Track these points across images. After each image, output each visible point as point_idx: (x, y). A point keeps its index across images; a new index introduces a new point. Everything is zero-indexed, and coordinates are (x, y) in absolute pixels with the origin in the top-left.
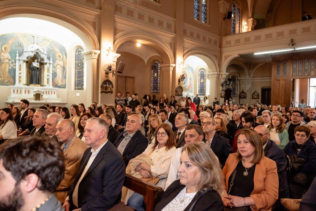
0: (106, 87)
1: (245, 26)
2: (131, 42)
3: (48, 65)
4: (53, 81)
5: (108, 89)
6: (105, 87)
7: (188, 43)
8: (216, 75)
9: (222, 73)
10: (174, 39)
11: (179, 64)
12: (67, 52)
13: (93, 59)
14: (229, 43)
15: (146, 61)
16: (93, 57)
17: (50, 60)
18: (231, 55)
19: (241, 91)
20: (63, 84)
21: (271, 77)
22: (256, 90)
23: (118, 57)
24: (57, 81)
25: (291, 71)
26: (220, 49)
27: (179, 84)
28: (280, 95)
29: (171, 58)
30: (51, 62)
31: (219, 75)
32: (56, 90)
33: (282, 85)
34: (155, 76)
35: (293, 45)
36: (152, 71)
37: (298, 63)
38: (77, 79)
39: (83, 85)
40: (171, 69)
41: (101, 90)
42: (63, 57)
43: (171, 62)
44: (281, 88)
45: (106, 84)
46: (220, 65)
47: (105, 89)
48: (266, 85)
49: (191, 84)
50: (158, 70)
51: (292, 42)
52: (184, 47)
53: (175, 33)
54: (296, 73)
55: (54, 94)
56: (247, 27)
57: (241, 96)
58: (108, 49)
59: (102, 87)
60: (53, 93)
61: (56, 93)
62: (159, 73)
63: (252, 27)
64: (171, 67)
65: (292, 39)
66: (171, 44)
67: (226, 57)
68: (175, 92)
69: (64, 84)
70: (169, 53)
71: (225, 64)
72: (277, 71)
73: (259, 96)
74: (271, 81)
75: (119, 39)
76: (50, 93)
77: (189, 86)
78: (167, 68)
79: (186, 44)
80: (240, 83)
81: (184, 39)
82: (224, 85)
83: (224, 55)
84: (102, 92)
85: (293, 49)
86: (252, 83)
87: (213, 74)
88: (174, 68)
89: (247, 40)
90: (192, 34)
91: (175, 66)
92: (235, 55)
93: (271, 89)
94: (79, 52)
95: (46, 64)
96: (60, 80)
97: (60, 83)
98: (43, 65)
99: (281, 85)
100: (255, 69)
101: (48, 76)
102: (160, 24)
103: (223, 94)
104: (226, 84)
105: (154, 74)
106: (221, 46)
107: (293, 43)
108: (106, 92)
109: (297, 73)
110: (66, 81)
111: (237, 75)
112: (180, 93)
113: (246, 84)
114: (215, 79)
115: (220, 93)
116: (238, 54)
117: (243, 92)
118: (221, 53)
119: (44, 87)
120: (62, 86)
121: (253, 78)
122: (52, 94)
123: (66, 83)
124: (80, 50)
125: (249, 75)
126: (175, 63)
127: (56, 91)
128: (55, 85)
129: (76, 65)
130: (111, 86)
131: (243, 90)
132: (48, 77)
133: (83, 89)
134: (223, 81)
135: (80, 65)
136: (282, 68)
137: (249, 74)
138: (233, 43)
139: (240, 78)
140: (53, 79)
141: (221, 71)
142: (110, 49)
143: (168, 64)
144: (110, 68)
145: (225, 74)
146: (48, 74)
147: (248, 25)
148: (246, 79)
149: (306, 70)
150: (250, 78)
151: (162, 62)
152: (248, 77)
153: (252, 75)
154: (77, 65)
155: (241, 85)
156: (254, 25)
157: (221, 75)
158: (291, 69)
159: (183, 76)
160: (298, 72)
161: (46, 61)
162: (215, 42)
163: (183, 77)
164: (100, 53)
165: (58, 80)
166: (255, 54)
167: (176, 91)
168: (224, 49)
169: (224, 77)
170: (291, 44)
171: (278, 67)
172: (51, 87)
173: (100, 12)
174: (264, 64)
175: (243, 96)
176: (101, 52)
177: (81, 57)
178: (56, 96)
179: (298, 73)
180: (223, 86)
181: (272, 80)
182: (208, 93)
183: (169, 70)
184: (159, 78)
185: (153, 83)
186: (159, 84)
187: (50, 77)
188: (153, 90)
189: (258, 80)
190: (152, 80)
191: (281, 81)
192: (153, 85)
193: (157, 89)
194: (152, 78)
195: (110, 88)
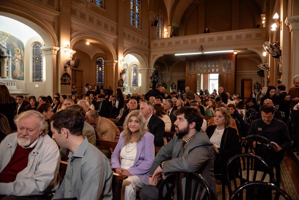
0: (65, 79)
1: (166, 33)
2: (82, 41)
3: (7, 58)
4: (12, 73)
5: (67, 81)
7: (127, 44)
8: (146, 70)
9: (150, 69)
10: (117, 40)
11: (121, 61)
12: (25, 47)
13: (53, 55)
14: (156, 45)
15: (92, 57)
16: (53, 53)
17: (9, 54)
18: (158, 55)
19: (163, 83)
20: (21, 76)
21: (185, 72)
22: (173, 82)
23: (74, 54)
24: (16, 74)
25: (199, 68)
26: (149, 49)
27: (121, 77)
29: (114, 55)
30: (10, 55)
31: (148, 70)
32: (15, 81)
34: (100, 70)
35: (202, 50)
36: (97, 66)
37: (203, 62)
38: (35, 72)
39: (41, 77)
40: (115, 64)
41: (61, 81)
42: (21, 52)
43: (114, 59)
44: (192, 81)
45: (65, 77)
46: (149, 62)
47: (64, 81)
48: (181, 78)
49: (126, 77)
50: (102, 65)
51: (201, 47)
52: (124, 47)
53: (117, 34)
55: (14, 85)
56: (167, 33)
58: (67, 46)
59: (62, 79)
60: (13, 85)
61: (16, 84)
62: (103, 68)
63: (171, 33)
64: (114, 63)
65: (201, 45)
66: (114, 44)
67: (154, 56)
68: (117, 84)
70: (113, 51)
71: (153, 61)
72: (190, 68)
74: (185, 76)
75: (74, 38)
76: (10, 84)
78: (111, 64)
79: (125, 44)
80: (162, 76)
81: (124, 41)
82: (152, 78)
83: (152, 54)
84: (61, 84)
85: (202, 53)
86: (171, 76)
87: (144, 69)
88: (117, 64)
89: (170, 44)
90: (129, 37)
91: (118, 63)
92: (161, 55)
93: (185, 81)
94: (36, 47)
95: (6, 57)
96: (19, 73)
97: (19, 75)
98: (3, 58)
99: (192, 78)
100: (173, 66)
101: (7, 68)
102: (106, 26)
103: (151, 85)
104: (154, 77)
105: (99, 68)
106: (149, 47)
107: (202, 49)
108: (65, 84)
109: (203, 70)
110: (24, 73)
111: (159, 69)
112: (121, 85)
113: (167, 77)
114: (146, 73)
115: (150, 84)
116: (163, 55)
118: (150, 52)
119: (5, 79)
120: (21, 78)
121: (171, 73)
122: (12, 85)
123: (24, 76)
124: (37, 45)
125: (169, 71)
126: (117, 59)
128: (14, 77)
129: (33, 59)
130: (69, 79)
131: (164, 82)
132: (8, 70)
133: (42, 81)
134: (151, 75)
135: (37, 59)
136: (193, 66)
137: (169, 70)
138: (159, 45)
139: (162, 73)
141: (150, 67)
142: (68, 46)
143: (111, 61)
144: (68, 63)
145: (153, 69)
146: (8, 67)
147: (167, 31)
148: (166, 74)
149: (209, 68)
150: (169, 73)
151: (106, 59)
152: (168, 72)
153: (171, 71)
154: (35, 59)
155: (163, 78)
156: (172, 31)
159: (124, 70)
161: (6, 54)
162: (146, 44)
163: (124, 72)
164: (60, 50)
165: (16, 72)
166: (176, 55)
167: (119, 83)
168: (152, 50)
169: (153, 71)
170: (201, 49)
171: (190, 65)
172: (11, 79)
173: (59, 14)
176: (60, 48)
177: (39, 52)
178: (16, 88)
181: (186, 74)
182: (140, 84)
183: (113, 65)
184: (103, 71)
185: (98, 76)
186: (103, 77)
187: (9, 70)
188: (98, 82)
189: (175, 74)
190: (97, 73)
191: (192, 75)
192: (98, 78)
193: (101, 81)
194: (97, 71)
195: (68, 80)
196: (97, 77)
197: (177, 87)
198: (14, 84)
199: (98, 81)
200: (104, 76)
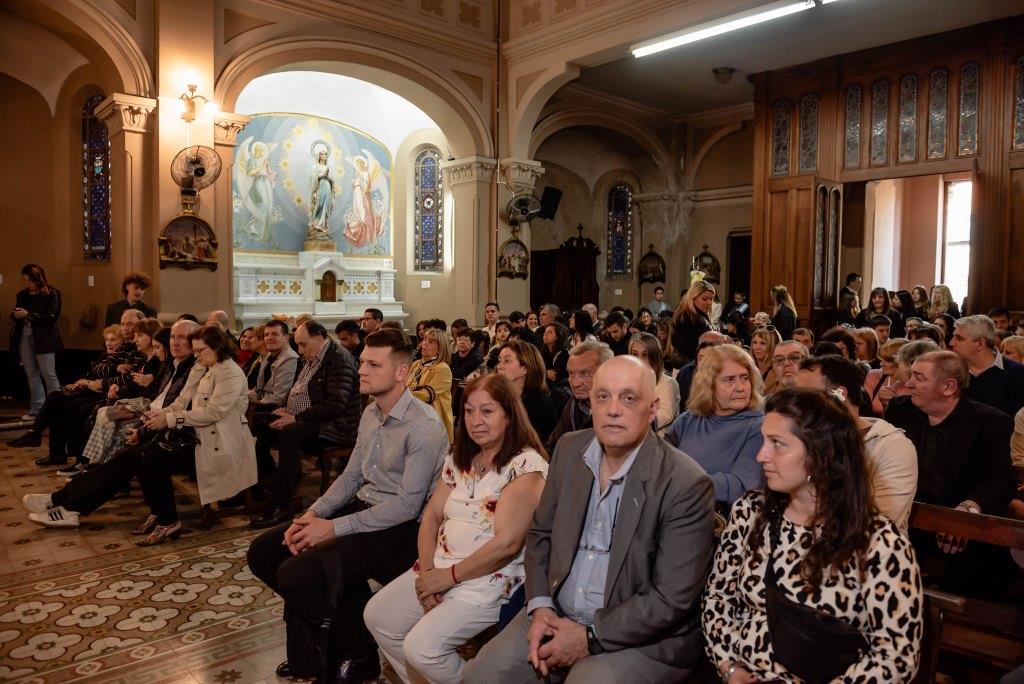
8: (475, 172)
9: (504, 161)
14: (532, 12)
18: (542, 72)
19: (646, 251)
22: (706, 247)
25: (839, 145)
26: (495, 46)
27: (186, 205)
28: (790, 262)
31: (489, 170)
33: (798, 219)
36: (86, 146)
40: (134, 124)
43: (127, 88)
44: (791, 230)
46: (495, 125)
48: (740, 222)
54: (861, 152)
57: (646, 273)
72: (777, 150)
73: (718, 269)
77: (363, 226)
80: (640, 213)
83: (515, 72)
85: (812, 4)
86: (692, 212)
87: (462, 169)
88: (153, 118)
91: (156, 109)
92: (557, 67)
93: (750, 238)
99: (792, 215)
100: (703, 151)
103: (515, 263)
106: (499, 33)
109: (866, 154)
111: (627, 179)
113: (666, 220)
115: (497, 256)
117: (652, 255)
118: (501, 64)
121: (693, 193)
125: (678, 181)
131: (651, 246)
136: (796, 134)
137: (679, 175)
138: (547, 10)
139: (642, 196)
141: (502, 153)
145: (523, 166)
148: (663, 199)
150: (682, 195)
152: (672, 188)
153: (690, 180)
155: (645, 225)
157: (504, 172)
158: (839, 136)
160: (866, 148)
162: (469, 14)
166: (640, 52)
168: (512, 47)
169: (523, 179)
171: (779, 133)
174: (738, 127)
175: (653, 270)
179: (870, 151)
180: (514, 223)
181: (757, 191)
183: (122, 131)
189: (714, 200)
191: (794, 192)
197: (723, 276)
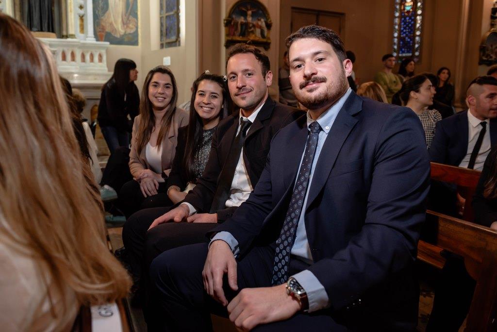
5: (253, 32)
6: (242, 24)
20: (129, 31)
24: (111, 24)
32: (104, 48)
34: (408, 8)
38: (165, 15)
41: (227, 35)
45: (245, 14)
47: (243, 34)
55: (100, 60)
59: (228, 23)
60: (96, 59)
61: (104, 58)
69: (132, 31)
76: (88, 57)
96: (120, 20)
97: (120, 30)
101: (81, 7)
105: (403, 2)
110: (137, 23)
119: (69, 40)
120: (126, 40)
122: (92, 60)
123: (137, 31)
127: (103, 52)
128: (101, 33)
130: (262, 23)
132: (82, 12)
133: (179, 43)
140: (96, 17)
146: (81, 2)
165: (112, 19)
172: (91, 40)
178: (106, 69)
184: (419, 12)
185: (400, 32)
186: (418, 33)
187: (86, 11)
188: (398, 53)
190: (397, 21)
192: (399, 38)
193: (411, 49)
194: (397, 14)
195: (258, 31)
196: (396, 35)
198: (100, 56)
199: (400, 49)
200: (422, 30)
